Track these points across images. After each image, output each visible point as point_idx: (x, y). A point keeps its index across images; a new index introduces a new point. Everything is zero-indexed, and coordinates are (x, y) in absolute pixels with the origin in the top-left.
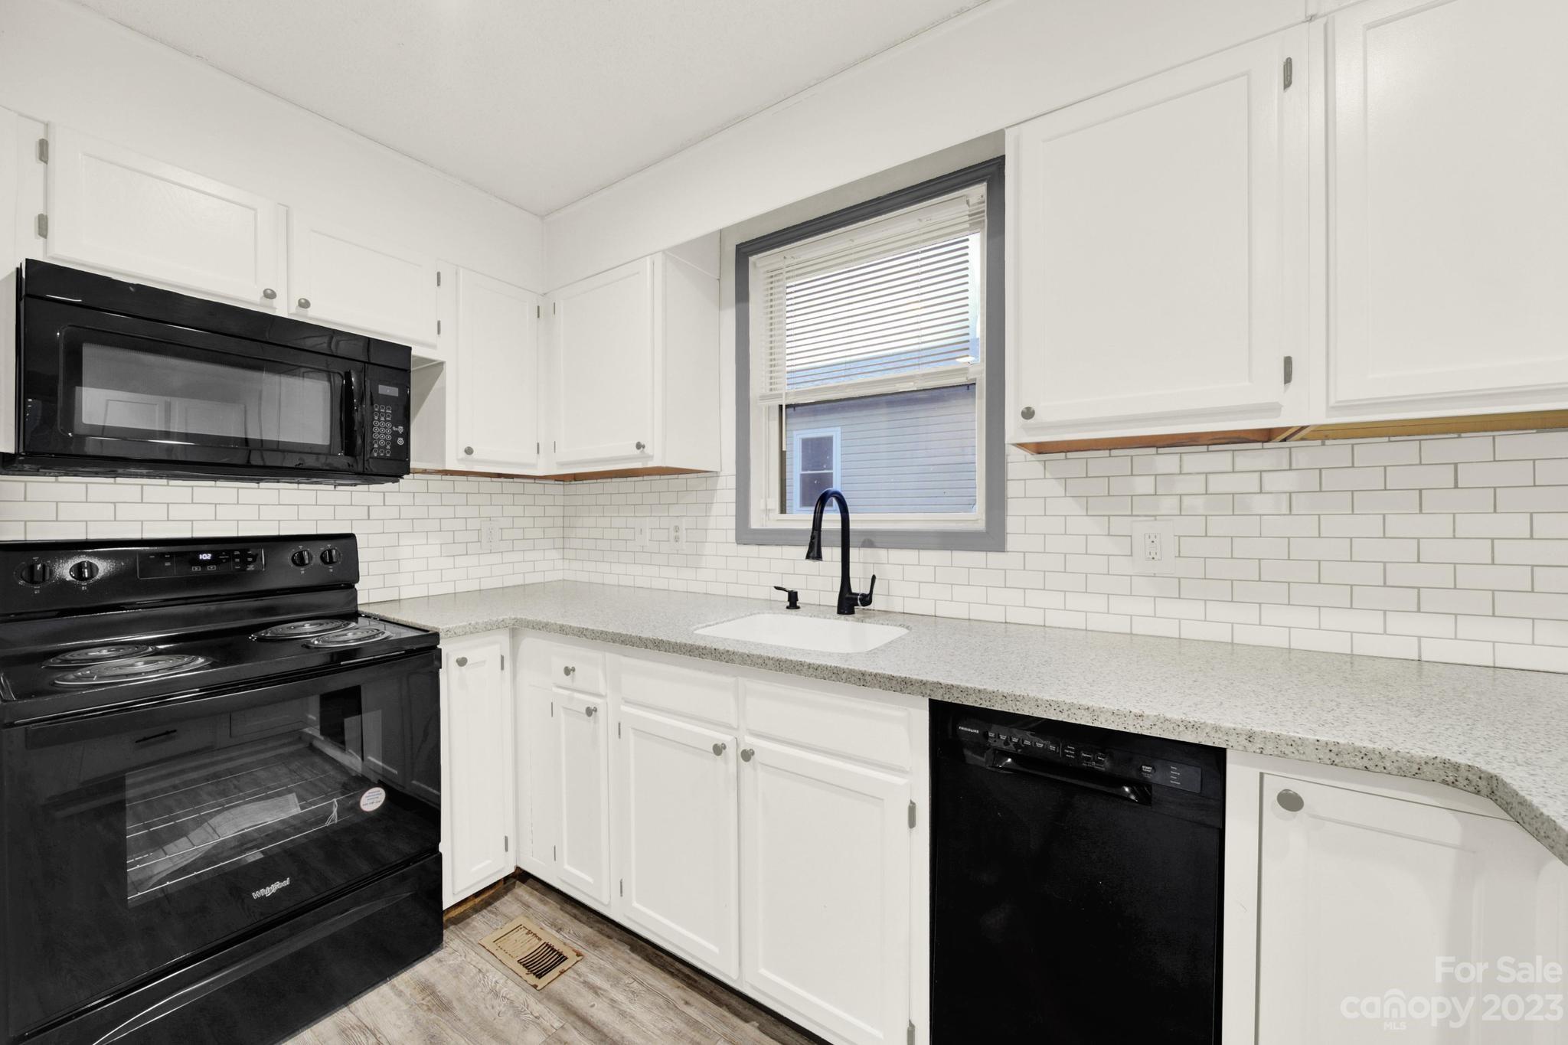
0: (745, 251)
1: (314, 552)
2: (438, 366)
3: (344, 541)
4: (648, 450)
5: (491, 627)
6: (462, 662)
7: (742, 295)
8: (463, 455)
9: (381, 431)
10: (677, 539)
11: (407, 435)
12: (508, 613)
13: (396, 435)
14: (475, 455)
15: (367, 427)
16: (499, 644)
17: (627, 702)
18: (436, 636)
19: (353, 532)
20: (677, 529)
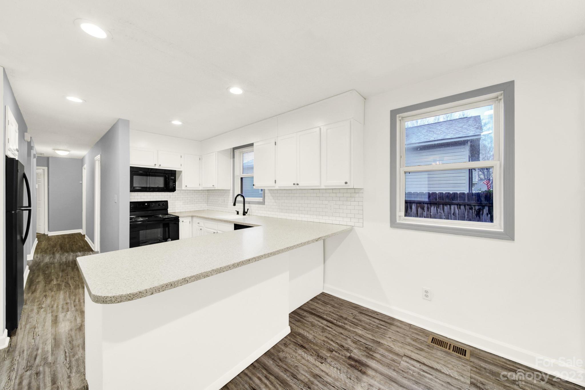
0: (234, 149)
1: (161, 204)
2: (181, 172)
3: (166, 202)
4: (215, 186)
5: (189, 216)
6: (183, 221)
7: (234, 157)
8: (185, 187)
9: (171, 184)
10: (224, 202)
11: (175, 185)
12: (191, 214)
13: (173, 185)
14: (187, 187)
15: (169, 183)
16: (189, 219)
17: (206, 228)
18: (178, 217)
19: (168, 200)
20: (224, 200)
